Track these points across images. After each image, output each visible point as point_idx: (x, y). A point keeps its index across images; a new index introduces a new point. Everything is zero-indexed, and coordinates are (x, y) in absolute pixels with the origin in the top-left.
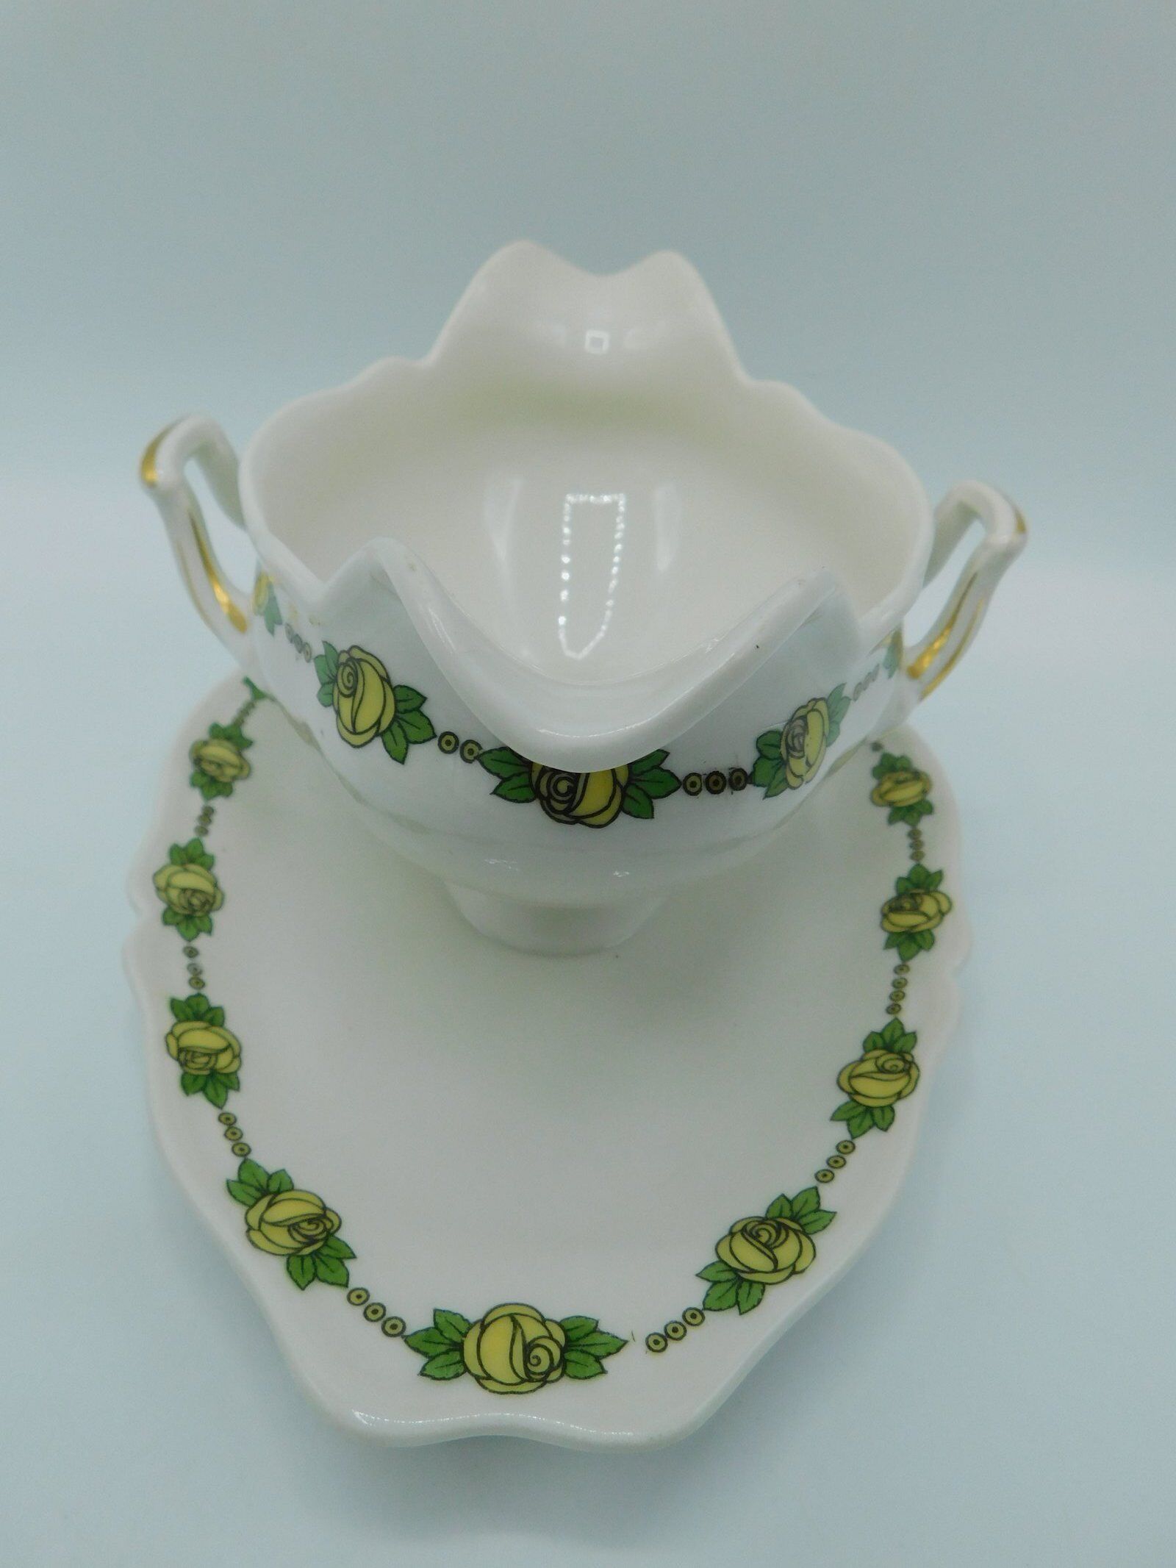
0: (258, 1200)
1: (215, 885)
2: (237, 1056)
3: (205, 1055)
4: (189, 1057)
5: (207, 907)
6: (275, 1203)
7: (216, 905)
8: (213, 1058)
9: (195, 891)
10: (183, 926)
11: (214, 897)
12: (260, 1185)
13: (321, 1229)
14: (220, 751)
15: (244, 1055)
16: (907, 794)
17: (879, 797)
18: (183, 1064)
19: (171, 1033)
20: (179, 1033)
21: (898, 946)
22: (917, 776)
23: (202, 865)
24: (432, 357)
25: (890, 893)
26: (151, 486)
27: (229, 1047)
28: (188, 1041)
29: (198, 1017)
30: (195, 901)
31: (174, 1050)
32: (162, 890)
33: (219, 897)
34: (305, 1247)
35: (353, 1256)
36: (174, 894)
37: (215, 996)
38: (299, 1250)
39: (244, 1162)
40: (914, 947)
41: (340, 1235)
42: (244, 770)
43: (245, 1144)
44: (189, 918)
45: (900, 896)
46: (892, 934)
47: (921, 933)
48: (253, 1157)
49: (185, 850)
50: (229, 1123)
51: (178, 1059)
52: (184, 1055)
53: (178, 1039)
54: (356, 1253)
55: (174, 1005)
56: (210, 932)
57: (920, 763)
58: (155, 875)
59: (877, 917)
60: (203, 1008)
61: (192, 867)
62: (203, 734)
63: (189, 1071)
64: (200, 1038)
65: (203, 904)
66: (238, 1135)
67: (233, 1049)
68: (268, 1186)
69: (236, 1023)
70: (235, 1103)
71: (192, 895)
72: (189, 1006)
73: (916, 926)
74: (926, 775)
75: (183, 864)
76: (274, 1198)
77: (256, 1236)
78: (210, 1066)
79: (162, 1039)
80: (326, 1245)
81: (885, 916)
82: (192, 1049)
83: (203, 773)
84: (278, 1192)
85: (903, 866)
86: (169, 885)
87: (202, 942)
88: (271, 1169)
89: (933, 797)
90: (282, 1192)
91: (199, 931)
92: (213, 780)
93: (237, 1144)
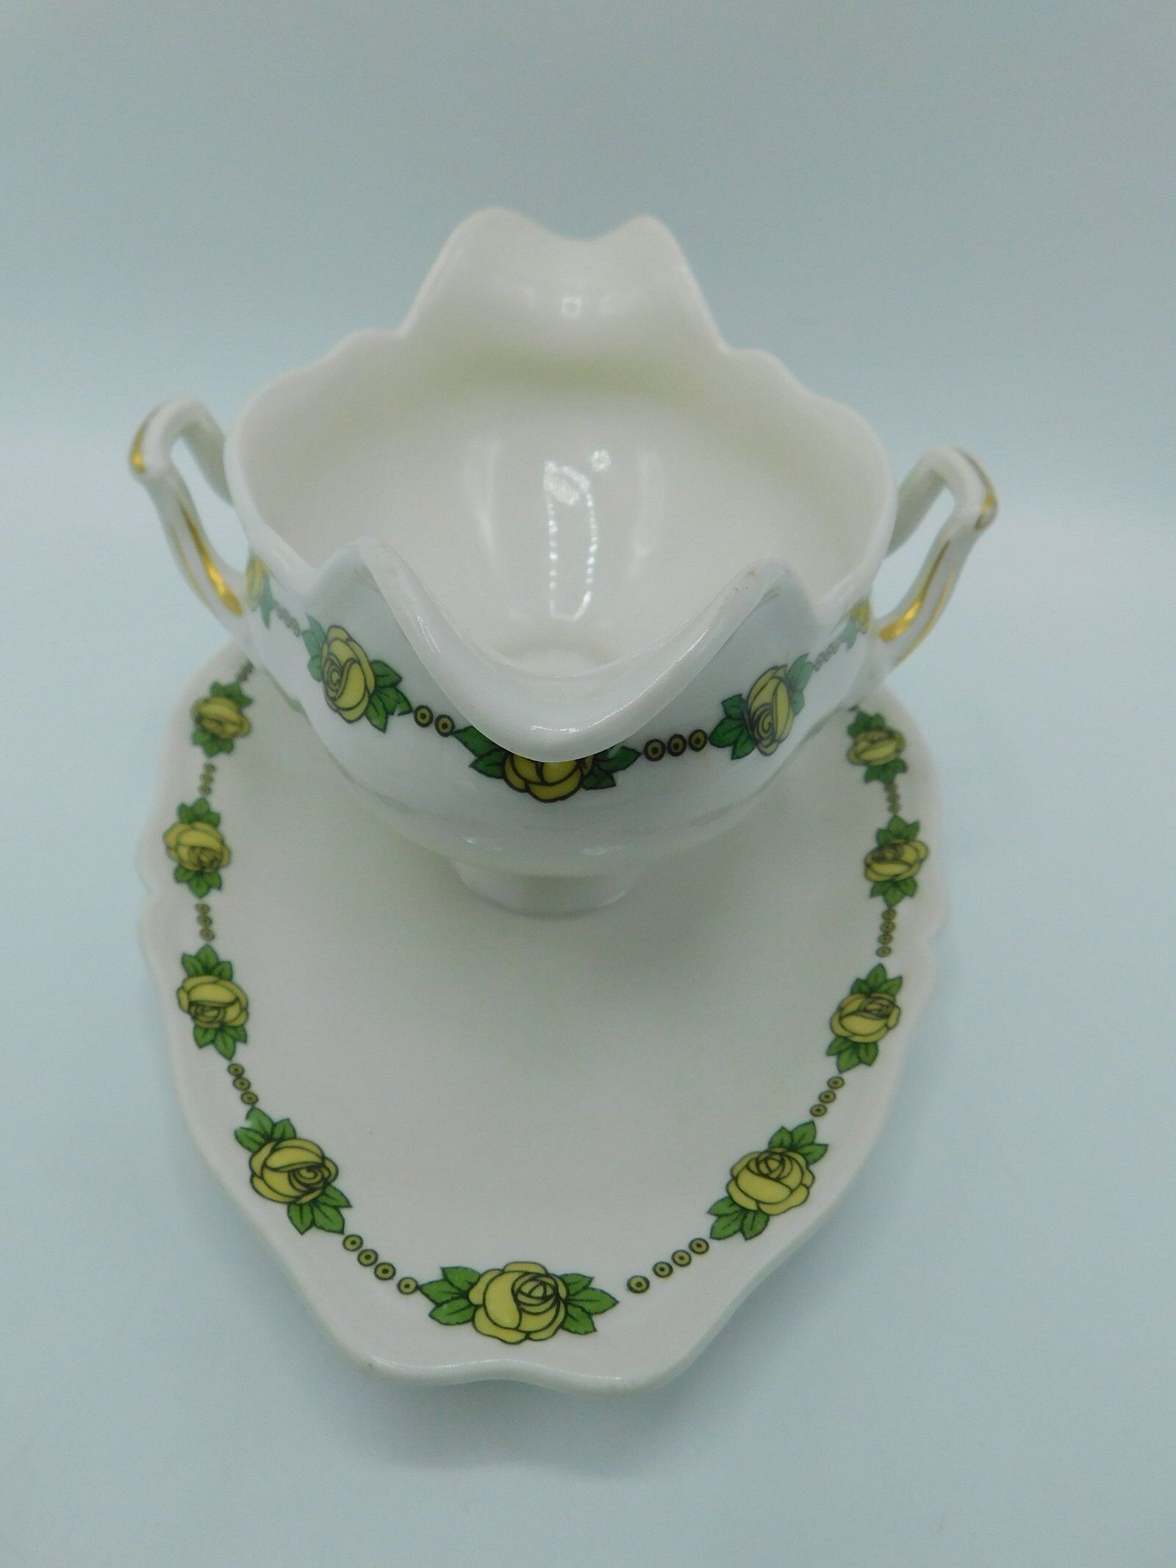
0: (262, 1146)
1: (222, 842)
2: (245, 1010)
3: (214, 1008)
4: (199, 1010)
5: (215, 864)
6: (278, 1150)
7: (225, 862)
8: (222, 1011)
9: (203, 849)
10: (194, 882)
11: (222, 854)
12: (266, 1132)
13: (319, 1178)
14: (222, 709)
15: (252, 1009)
16: (882, 752)
17: (855, 757)
18: (195, 1017)
19: (182, 988)
20: (190, 987)
21: (884, 894)
22: (891, 735)
23: (209, 822)
24: (405, 327)
25: (871, 844)
26: (139, 471)
27: (237, 1000)
28: (198, 996)
29: (208, 971)
30: (204, 859)
31: (185, 1004)
32: (172, 849)
33: (226, 854)
34: (303, 1196)
35: (348, 1205)
36: (184, 852)
37: (224, 948)
38: (298, 1198)
39: (251, 1110)
40: (899, 893)
41: (337, 1184)
42: (244, 727)
43: (253, 1094)
44: (200, 873)
45: (881, 847)
46: (876, 883)
47: (904, 881)
48: (261, 1105)
49: (192, 808)
50: (238, 1075)
51: (189, 1012)
52: (195, 1009)
53: (188, 993)
54: (352, 1202)
55: (185, 959)
56: (219, 887)
57: (893, 722)
58: (166, 835)
59: (860, 868)
60: (212, 962)
61: (198, 825)
62: (204, 692)
63: (201, 1024)
64: (210, 992)
65: (212, 862)
66: (246, 1086)
67: (240, 1002)
68: (272, 1133)
69: (242, 976)
70: (243, 1055)
71: (202, 853)
72: (199, 961)
73: (897, 875)
74: (900, 734)
75: (190, 822)
76: (277, 1144)
77: (259, 1184)
78: (220, 1018)
79: (174, 994)
80: (323, 1193)
81: (868, 866)
82: (203, 1003)
83: (204, 730)
84: (282, 1139)
85: (882, 819)
86: (178, 844)
87: (213, 899)
88: (276, 1117)
89: (906, 756)
90: (286, 1140)
91: (210, 887)
92: (215, 737)
93: (246, 1093)
